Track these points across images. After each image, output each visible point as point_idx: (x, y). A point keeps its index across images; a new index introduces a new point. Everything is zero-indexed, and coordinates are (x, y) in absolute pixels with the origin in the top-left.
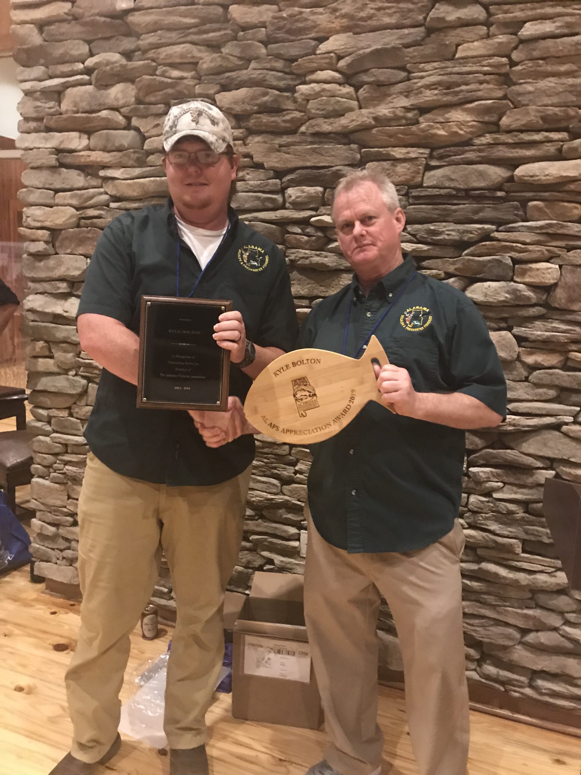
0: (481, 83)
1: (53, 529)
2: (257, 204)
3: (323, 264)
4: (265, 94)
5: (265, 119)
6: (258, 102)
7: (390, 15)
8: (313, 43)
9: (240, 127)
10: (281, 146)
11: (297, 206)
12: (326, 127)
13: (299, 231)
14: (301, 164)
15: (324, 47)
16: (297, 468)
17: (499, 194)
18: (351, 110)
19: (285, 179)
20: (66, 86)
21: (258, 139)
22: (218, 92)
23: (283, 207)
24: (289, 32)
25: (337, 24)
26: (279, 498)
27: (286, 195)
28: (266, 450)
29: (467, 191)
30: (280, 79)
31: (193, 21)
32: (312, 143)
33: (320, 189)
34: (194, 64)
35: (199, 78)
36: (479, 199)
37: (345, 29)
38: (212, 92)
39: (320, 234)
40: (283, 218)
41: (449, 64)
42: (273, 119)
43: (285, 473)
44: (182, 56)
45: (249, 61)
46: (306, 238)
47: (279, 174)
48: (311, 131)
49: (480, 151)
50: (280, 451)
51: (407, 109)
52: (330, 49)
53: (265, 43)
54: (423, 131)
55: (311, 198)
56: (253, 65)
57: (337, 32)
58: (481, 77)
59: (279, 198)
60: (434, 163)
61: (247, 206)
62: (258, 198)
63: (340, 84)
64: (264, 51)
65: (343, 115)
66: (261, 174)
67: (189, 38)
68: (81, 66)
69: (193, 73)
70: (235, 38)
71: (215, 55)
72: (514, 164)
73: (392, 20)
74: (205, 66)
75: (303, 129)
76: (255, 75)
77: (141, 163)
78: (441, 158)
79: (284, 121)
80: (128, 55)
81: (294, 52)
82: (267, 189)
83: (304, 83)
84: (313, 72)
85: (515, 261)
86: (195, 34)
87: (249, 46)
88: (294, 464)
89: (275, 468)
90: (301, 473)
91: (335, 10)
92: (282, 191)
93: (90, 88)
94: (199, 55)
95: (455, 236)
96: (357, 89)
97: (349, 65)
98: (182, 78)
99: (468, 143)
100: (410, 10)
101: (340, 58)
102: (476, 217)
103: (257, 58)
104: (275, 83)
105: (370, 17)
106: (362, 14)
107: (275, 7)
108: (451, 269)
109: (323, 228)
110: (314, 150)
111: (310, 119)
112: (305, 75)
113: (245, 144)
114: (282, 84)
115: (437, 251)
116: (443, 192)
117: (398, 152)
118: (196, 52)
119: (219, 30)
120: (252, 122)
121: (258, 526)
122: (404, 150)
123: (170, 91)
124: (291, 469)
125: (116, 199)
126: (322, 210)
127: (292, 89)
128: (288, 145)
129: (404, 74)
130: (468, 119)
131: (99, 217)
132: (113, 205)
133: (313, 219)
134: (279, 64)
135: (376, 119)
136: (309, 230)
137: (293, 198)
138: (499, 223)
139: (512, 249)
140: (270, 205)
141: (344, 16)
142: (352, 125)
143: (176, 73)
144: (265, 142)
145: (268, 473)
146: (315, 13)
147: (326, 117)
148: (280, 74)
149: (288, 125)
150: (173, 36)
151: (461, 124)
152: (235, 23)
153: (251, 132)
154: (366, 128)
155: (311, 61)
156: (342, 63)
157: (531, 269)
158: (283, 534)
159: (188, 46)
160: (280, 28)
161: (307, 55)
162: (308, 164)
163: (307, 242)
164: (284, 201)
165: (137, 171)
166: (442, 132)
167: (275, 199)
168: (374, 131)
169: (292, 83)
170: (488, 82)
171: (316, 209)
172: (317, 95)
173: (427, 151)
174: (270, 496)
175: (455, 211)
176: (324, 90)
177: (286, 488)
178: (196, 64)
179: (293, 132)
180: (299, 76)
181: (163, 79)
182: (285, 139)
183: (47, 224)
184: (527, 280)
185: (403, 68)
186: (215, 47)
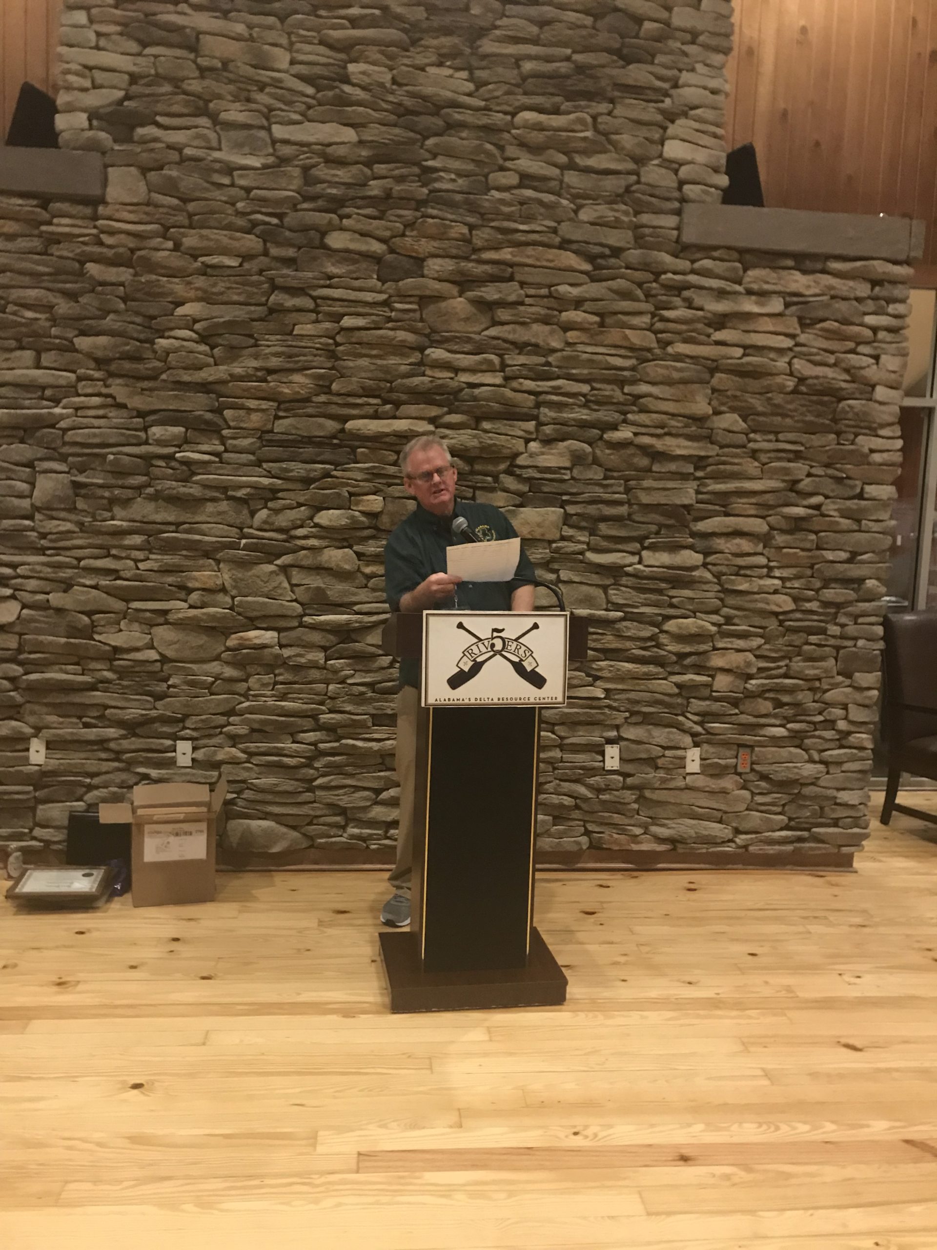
0: (315, 356)
2: (122, 440)
3: (190, 494)
4: (128, 344)
5: (127, 365)
6: (121, 349)
7: (239, 294)
8: (172, 306)
9: (100, 370)
10: (142, 390)
11: (159, 443)
12: (186, 377)
13: (164, 464)
14: (164, 407)
15: (180, 311)
16: (170, 683)
17: (335, 441)
18: (208, 365)
19: (147, 419)
21: (119, 381)
22: (76, 336)
23: (146, 443)
24: (148, 294)
25: (192, 294)
26: (154, 713)
27: (149, 433)
28: (137, 669)
29: (309, 437)
30: (140, 332)
31: (47, 270)
32: (173, 390)
33: (182, 429)
34: (50, 308)
35: (54, 321)
36: (320, 445)
37: (198, 300)
38: (70, 335)
39: (184, 468)
40: (148, 453)
41: (289, 337)
42: (134, 366)
43: (158, 689)
44: (36, 299)
45: (109, 312)
46: (171, 471)
47: (141, 414)
48: (171, 379)
49: (318, 407)
50: (151, 668)
51: (257, 369)
52: (187, 313)
53: (124, 300)
54: (271, 388)
55: (175, 437)
56: (111, 316)
57: (192, 301)
58: (315, 352)
59: (142, 434)
60: (281, 414)
61: (112, 441)
62: (123, 435)
63: (197, 342)
64: (122, 306)
65: (201, 369)
66: (124, 413)
67: (43, 285)
69: (47, 315)
70: (93, 291)
71: (72, 304)
72: (345, 419)
73: (241, 299)
74: (61, 311)
75: (164, 376)
76: (117, 326)
78: (286, 410)
79: (147, 369)
81: (152, 312)
82: (130, 426)
83: (162, 337)
84: (172, 329)
85: (351, 494)
86: (49, 281)
87: (109, 300)
88: (166, 680)
89: (148, 685)
90: (174, 686)
91: (189, 283)
92: (145, 429)
94: (55, 301)
95: (303, 473)
96: (212, 348)
97: (205, 329)
98: (37, 319)
99: (307, 400)
100: (254, 293)
101: (195, 321)
102: (319, 459)
103: (116, 312)
104: (135, 335)
105: (222, 293)
106: (214, 290)
107: (131, 271)
108: (302, 500)
109: (187, 463)
110: (176, 396)
111: (169, 368)
112: (164, 331)
113: (106, 386)
114: (142, 336)
115: (290, 486)
116: (290, 437)
117: (252, 404)
118: (52, 298)
119: (76, 282)
120: (113, 367)
121: (131, 743)
122: (257, 402)
123: (24, 329)
124: (165, 685)
126: (185, 447)
127: (152, 343)
128: (151, 390)
129: (253, 341)
130: (307, 381)
133: (178, 455)
134: (138, 320)
135: (231, 375)
136: (173, 464)
137: (158, 436)
138: (336, 464)
139: (348, 485)
140: (134, 441)
141: (197, 289)
142: (211, 379)
143: (30, 314)
144: (127, 385)
145: (140, 691)
146: (171, 283)
147: (185, 368)
148: (139, 328)
149: (149, 372)
150: (27, 280)
151: (302, 386)
152: (92, 277)
153: (111, 375)
154: (224, 382)
155: (170, 321)
156: (197, 326)
157: (362, 500)
158: (159, 747)
159: (42, 291)
160: (139, 290)
161: (166, 315)
162: (171, 407)
163: (172, 475)
164: (147, 438)
166: (287, 391)
167: (138, 436)
168: (230, 384)
169: (153, 336)
170: (320, 356)
171: (179, 446)
172: (176, 351)
173: (275, 404)
174: (144, 712)
175: (301, 453)
176: (183, 346)
177: (159, 704)
178: (52, 307)
179: (155, 378)
180: (157, 331)
181: (15, 318)
182: (146, 384)
184: (360, 508)
185: (251, 336)
186: (72, 296)
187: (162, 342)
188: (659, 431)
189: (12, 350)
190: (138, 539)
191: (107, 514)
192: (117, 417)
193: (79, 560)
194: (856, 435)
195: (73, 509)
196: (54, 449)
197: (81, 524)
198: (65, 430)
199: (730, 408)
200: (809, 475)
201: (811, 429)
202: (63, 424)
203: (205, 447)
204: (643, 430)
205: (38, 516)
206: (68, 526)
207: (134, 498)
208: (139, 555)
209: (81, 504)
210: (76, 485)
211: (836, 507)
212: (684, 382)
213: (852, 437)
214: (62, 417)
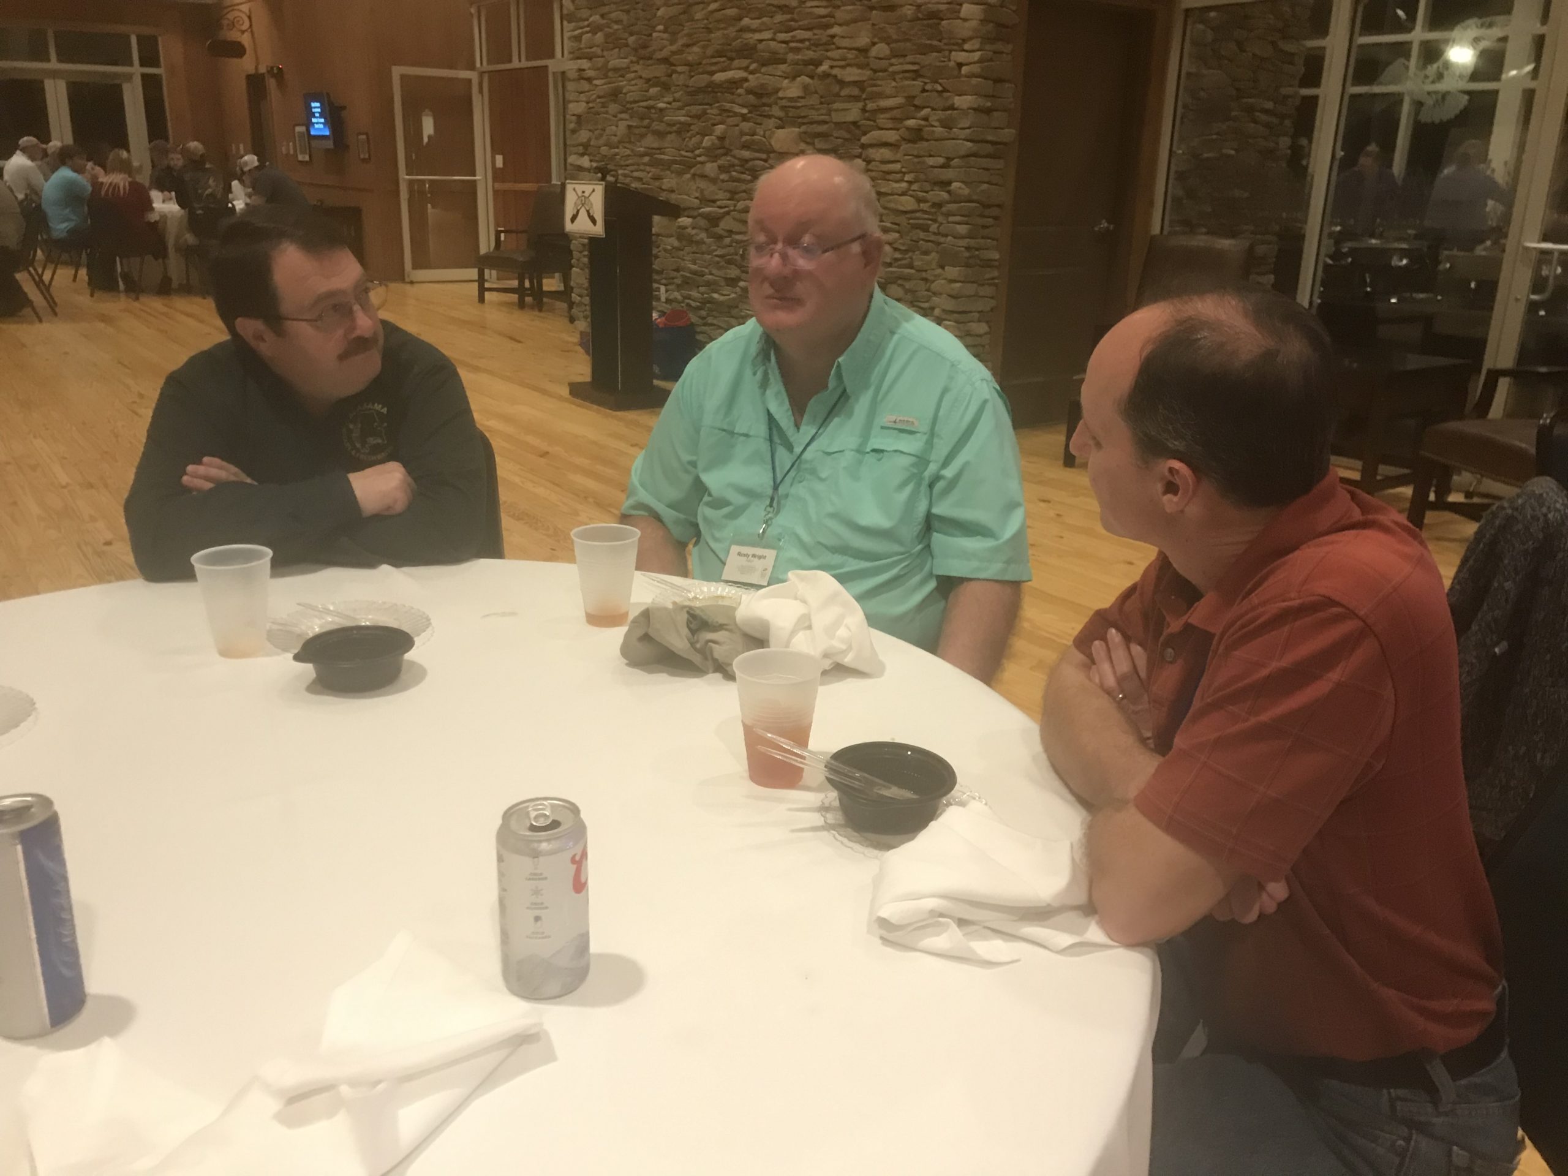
1: (579, 298)
2: (642, 98)
5: (643, 51)
9: (635, 56)
10: (647, 66)
18: (665, 47)
19: (649, 84)
20: (583, 34)
21: (641, 62)
23: (649, 99)
29: (700, 88)
30: (647, 30)
36: (703, 92)
38: (627, 37)
39: (660, 113)
40: (649, 105)
42: (645, 51)
46: (656, 116)
47: (648, 81)
48: (656, 57)
49: (703, 67)
55: (657, 94)
60: (693, 74)
61: (637, 99)
65: (664, 49)
67: (621, 8)
68: (586, 23)
70: (635, 9)
72: (712, 73)
75: (654, 56)
76: (640, 28)
77: (606, 76)
79: (649, 52)
80: (602, 16)
82: (644, 89)
83: (654, 32)
84: (656, 26)
85: (714, 125)
92: (647, 91)
93: (590, 35)
95: (698, 112)
96: (668, 35)
97: (666, 23)
99: (700, 64)
101: (663, 19)
102: (703, 102)
104: (646, 32)
108: (698, 130)
109: (661, 110)
110: (657, 68)
111: (656, 51)
112: (654, 28)
113: (637, 66)
114: (648, 32)
115: (693, 121)
116: (694, 89)
117: (679, 69)
120: (639, 54)
122: (683, 68)
125: (599, 97)
127: (651, 35)
128: (650, 65)
129: (681, 28)
131: (593, 108)
132: (598, 100)
133: (658, 105)
135: (671, 52)
136: (657, 111)
137: (652, 94)
140: (645, 99)
143: (616, 27)
144: (643, 64)
148: (647, 27)
149: (649, 54)
151: (697, 54)
159: (619, 12)
162: (655, 75)
163: (657, 118)
165: (603, 81)
166: (692, 58)
167: (646, 95)
168: (674, 57)
171: (658, 100)
172: (657, 39)
173: (689, 68)
175: (698, 99)
179: (650, 58)
182: (649, 62)
183: (575, 113)
185: (680, 25)
186: (628, 12)
187: (655, 35)
188: (843, 63)
189: (612, 49)
190: (646, 159)
191: (638, 144)
192: (640, 82)
193: (632, 172)
194: (950, 51)
195: (630, 142)
196: (624, 106)
197: (632, 150)
198: (625, 94)
199: (879, 38)
200: (924, 91)
201: (925, 50)
202: (624, 91)
203: (666, 99)
204: (835, 63)
205: (621, 147)
206: (628, 152)
207: (647, 134)
208: (648, 169)
209: (632, 140)
210: (629, 127)
211: (936, 118)
212: (855, 21)
213: (947, 53)
214: (624, 86)
